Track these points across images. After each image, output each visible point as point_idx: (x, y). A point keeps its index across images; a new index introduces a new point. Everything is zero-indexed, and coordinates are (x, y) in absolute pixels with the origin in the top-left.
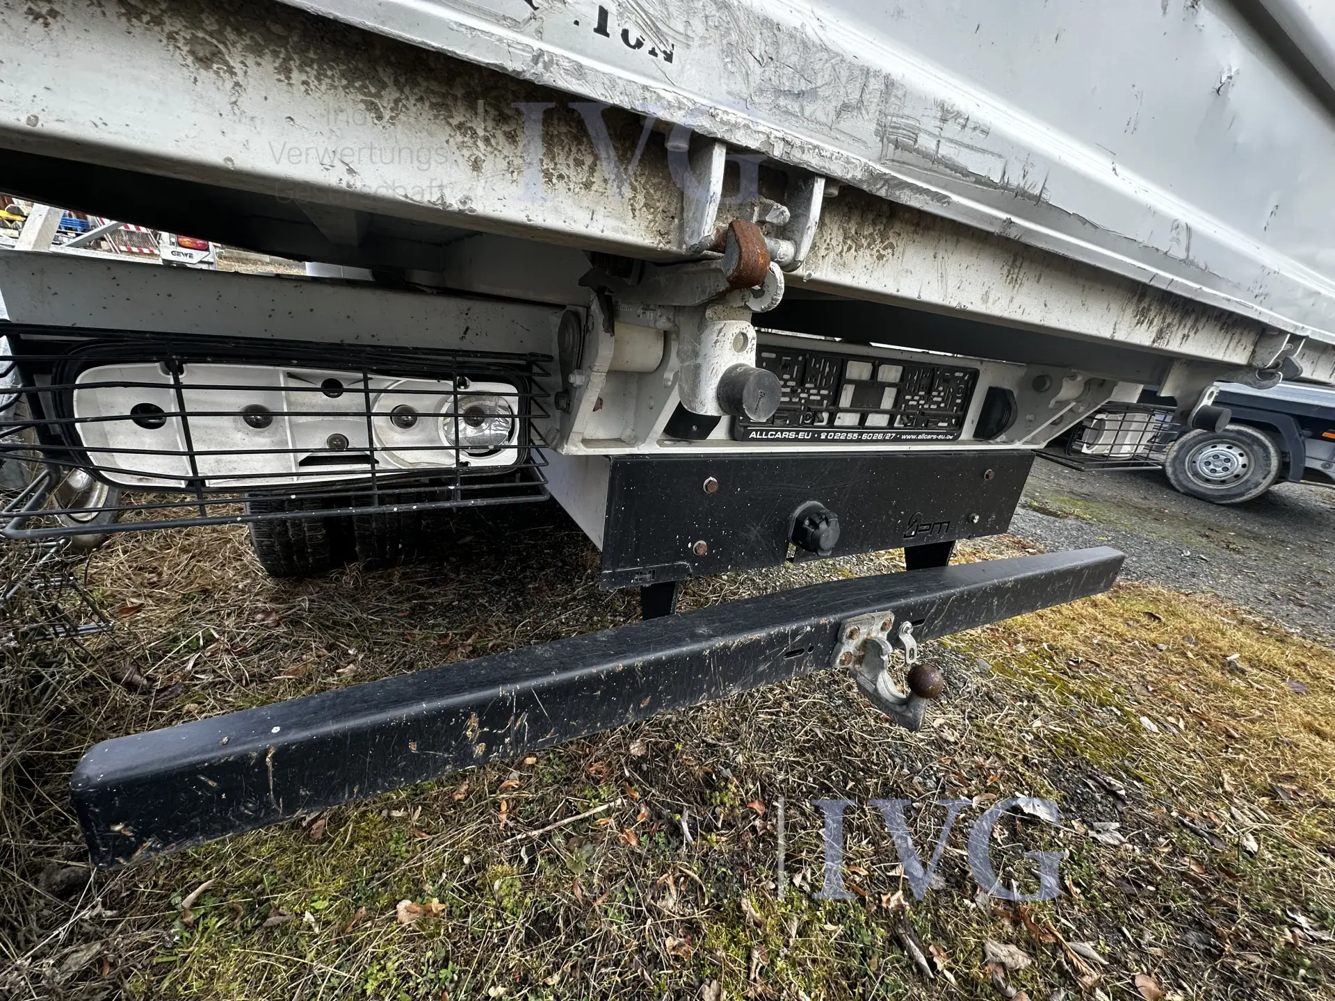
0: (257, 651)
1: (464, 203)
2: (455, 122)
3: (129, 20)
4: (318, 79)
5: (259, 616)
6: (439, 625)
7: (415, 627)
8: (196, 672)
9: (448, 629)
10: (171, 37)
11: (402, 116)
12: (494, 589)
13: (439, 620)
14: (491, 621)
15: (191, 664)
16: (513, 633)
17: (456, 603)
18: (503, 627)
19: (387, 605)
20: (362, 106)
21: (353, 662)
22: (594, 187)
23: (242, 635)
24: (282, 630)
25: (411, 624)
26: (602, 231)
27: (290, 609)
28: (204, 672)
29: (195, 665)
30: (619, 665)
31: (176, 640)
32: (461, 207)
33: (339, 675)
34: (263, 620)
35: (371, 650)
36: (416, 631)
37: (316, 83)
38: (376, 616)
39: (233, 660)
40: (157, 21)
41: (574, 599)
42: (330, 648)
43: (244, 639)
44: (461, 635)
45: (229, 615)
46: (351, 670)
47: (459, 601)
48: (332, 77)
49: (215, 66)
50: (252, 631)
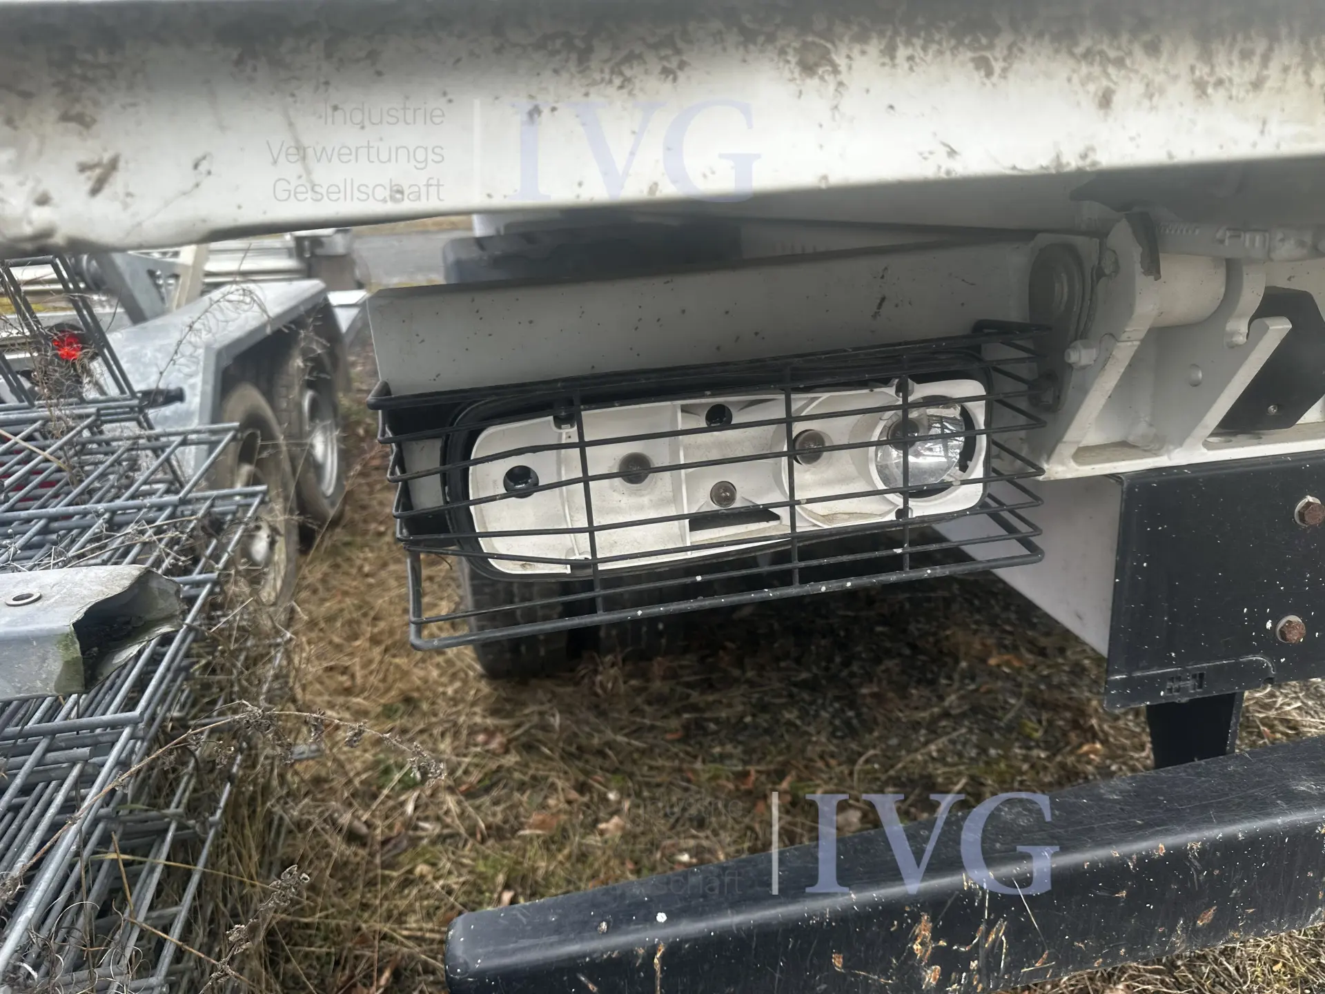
0: (487, 790)
1: (1084, 156)
2: (1079, 50)
3: (746, 47)
4: (925, 49)
5: (481, 738)
6: (730, 756)
7: (695, 757)
8: (418, 819)
9: (745, 763)
10: (782, 52)
11: (1016, 66)
12: (806, 696)
13: (729, 748)
14: (811, 751)
15: (410, 808)
16: (851, 774)
17: (748, 719)
18: (833, 762)
19: (647, 722)
20: (971, 65)
21: (617, 812)
22: (1269, 84)
23: (463, 767)
24: (511, 759)
25: (687, 753)
26: (1278, 146)
27: (518, 726)
28: (426, 819)
29: (416, 808)
30: (1159, 845)
31: (387, 771)
32: (1081, 163)
33: (602, 833)
34: (486, 743)
35: (638, 795)
36: (698, 765)
37: (922, 54)
38: (636, 739)
39: (459, 803)
40: (771, 38)
41: (946, 714)
42: (582, 788)
43: (466, 772)
44: (768, 773)
45: (443, 734)
46: (617, 825)
47: (754, 716)
48: (940, 43)
49: (820, 71)
50: (476, 760)
